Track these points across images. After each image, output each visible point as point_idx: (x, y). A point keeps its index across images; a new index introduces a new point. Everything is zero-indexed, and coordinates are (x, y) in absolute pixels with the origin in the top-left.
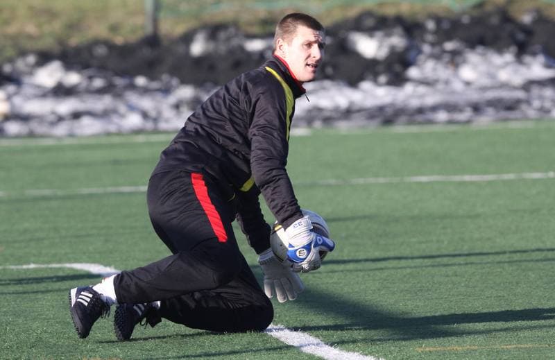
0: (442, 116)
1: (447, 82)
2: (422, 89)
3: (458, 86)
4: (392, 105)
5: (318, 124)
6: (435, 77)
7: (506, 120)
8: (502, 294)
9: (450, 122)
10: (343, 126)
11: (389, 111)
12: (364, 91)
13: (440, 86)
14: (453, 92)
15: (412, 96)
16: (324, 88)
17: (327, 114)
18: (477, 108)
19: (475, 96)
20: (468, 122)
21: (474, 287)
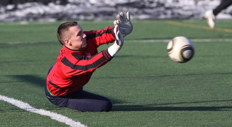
0: (82, 17)
1: (84, 4)
2: (74, 7)
3: (88, 5)
4: (62, 13)
5: (31, 20)
6: (79, 2)
7: (107, 19)
8: (102, 87)
9: (85, 20)
10: (41, 21)
11: (61, 16)
12: (50, 7)
13: (81, 6)
14: (86, 8)
15: (70, 9)
16: (34, 6)
17: (35, 16)
18: (96, 15)
19: (95, 10)
20: (92, 20)
21: (91, 85)
